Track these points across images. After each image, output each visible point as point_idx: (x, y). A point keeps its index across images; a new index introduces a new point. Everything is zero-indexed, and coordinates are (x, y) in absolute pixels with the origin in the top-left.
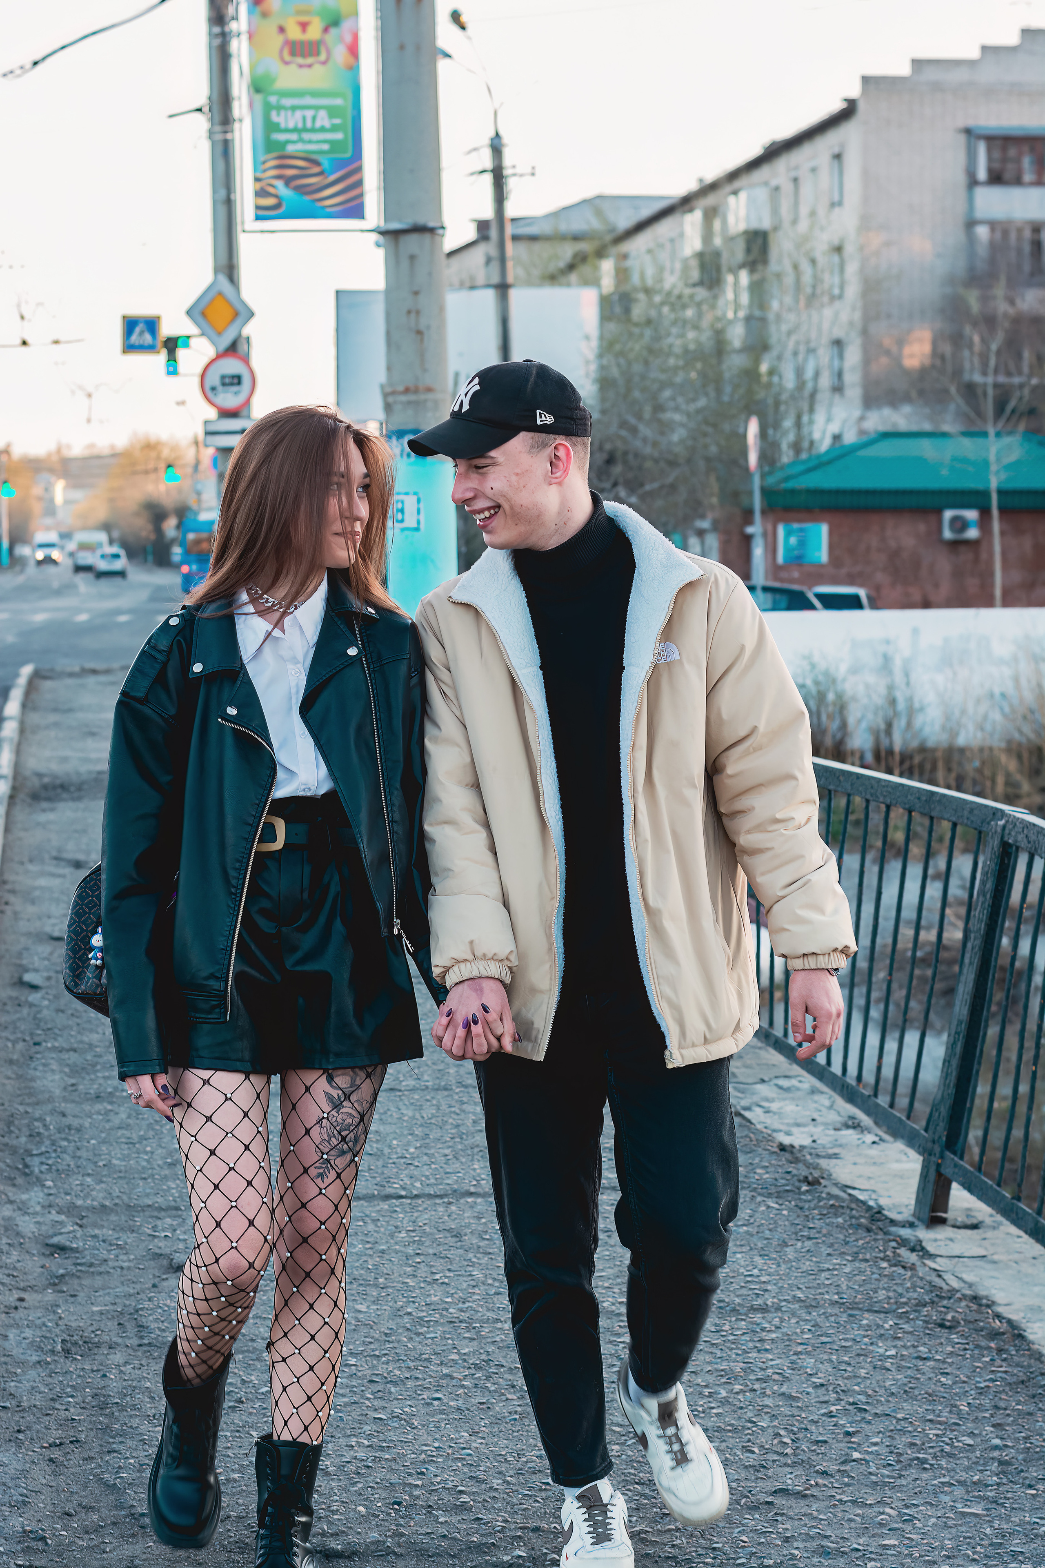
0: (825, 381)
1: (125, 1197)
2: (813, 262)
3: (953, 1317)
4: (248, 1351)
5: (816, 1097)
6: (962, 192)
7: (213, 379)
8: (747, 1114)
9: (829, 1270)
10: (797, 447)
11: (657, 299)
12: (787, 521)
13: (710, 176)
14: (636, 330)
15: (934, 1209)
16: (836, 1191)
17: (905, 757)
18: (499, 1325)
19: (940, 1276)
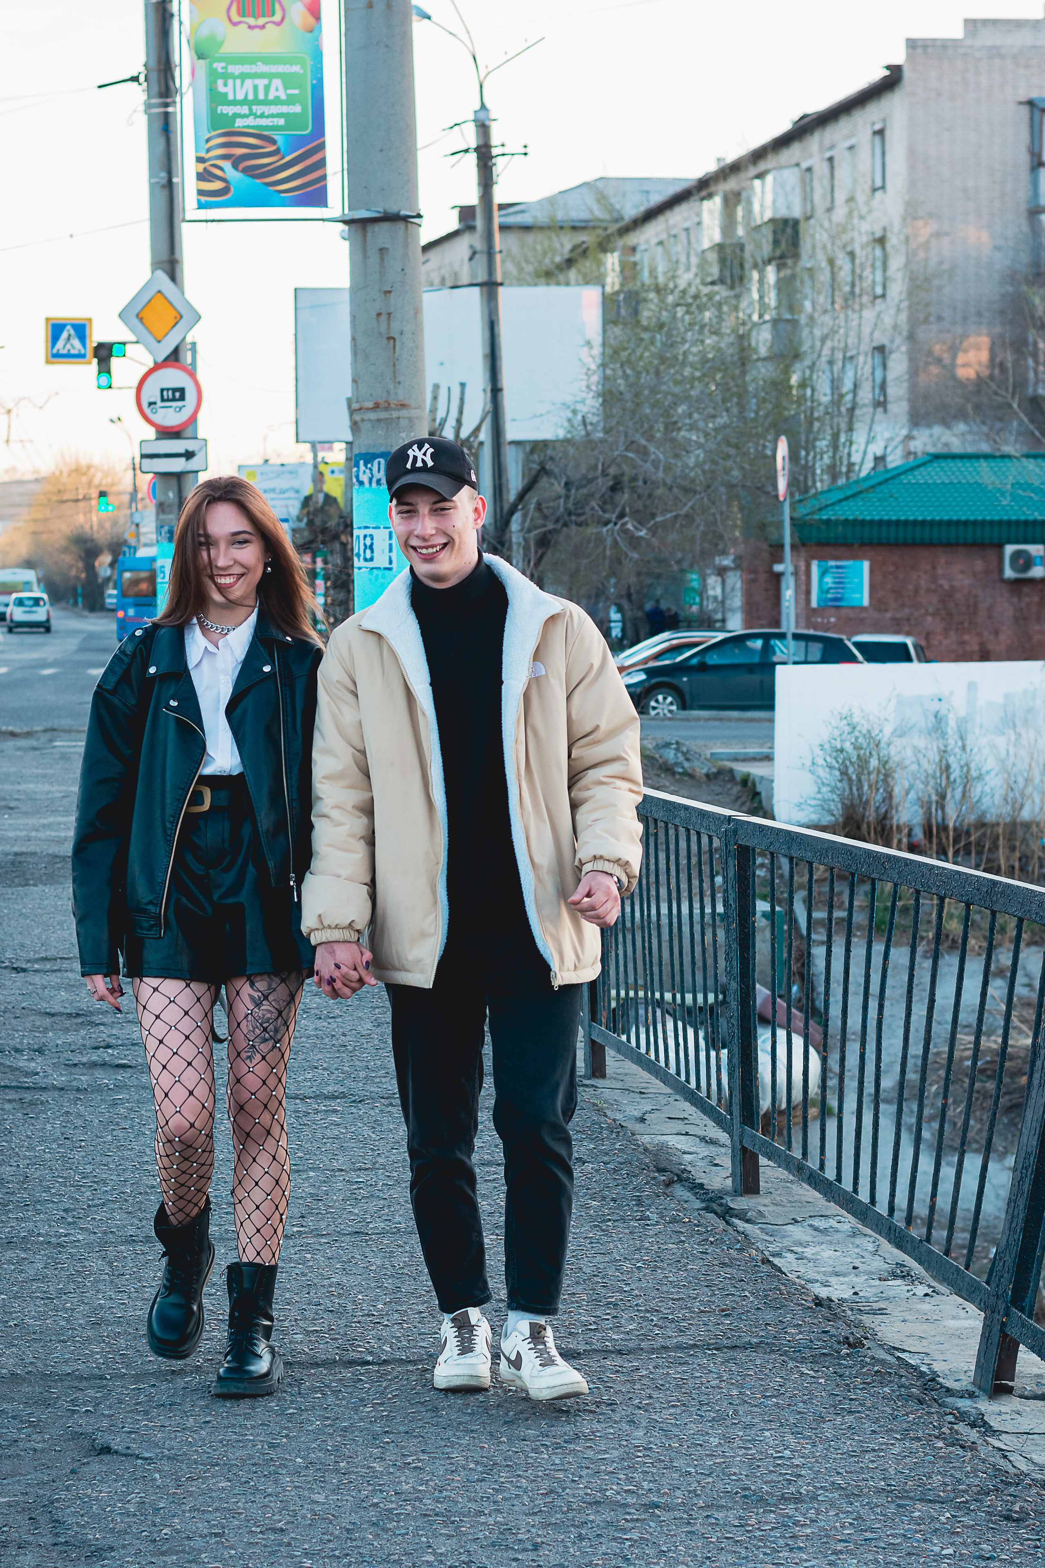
0: (866, 395)
1: (39, 1364)
2: (852, 255)
3: (1021, 1508)
4: (183, 1551)
5: (858, 1241)
6: (1024, 175)
7: (151, 392)
8: (776, 1261)
9: (874, 1450)
10: (833, 471)
11: (670, 299)
12: (821, 558)
13: (731, 157)
14: (646, 336)
15: (998, 1376)
16: (882, 1355)
17: (961, 833)
18: (483, 1519)
19: (1005, 1457)
